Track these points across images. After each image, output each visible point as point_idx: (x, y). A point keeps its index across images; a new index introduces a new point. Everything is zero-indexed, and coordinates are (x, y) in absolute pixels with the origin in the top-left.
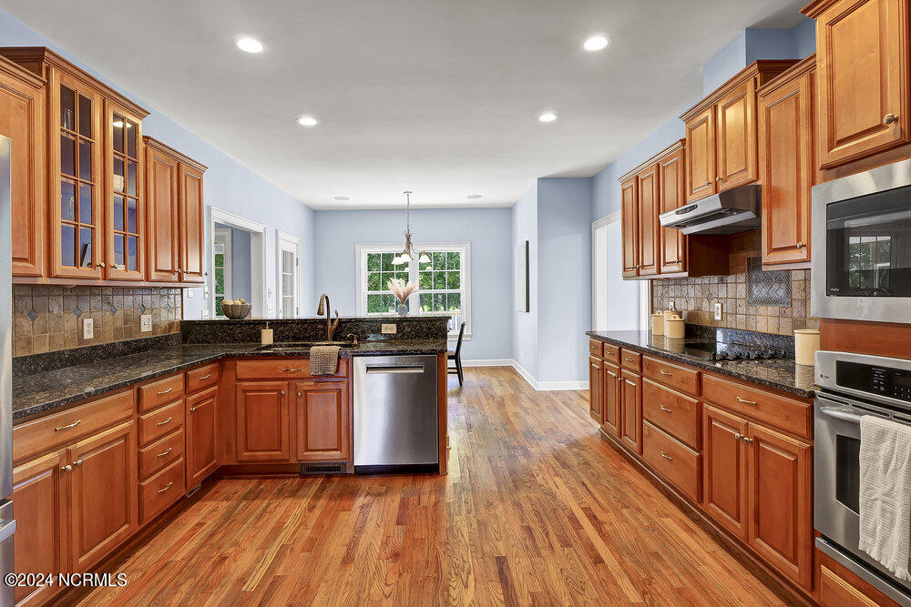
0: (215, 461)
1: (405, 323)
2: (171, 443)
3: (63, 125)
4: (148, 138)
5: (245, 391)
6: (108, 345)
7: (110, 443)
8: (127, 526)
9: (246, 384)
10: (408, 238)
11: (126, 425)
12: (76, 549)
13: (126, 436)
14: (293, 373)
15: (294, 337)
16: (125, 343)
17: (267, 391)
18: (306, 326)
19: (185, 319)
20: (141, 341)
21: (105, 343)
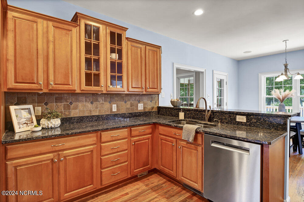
0: (149, 166)
1: (252, 117)
2: (119, 156)
3: (86, 37)
4: (128, 38)
5: (162, 139)
6: (122, 114)
7: (83, 153)
8: (92, 185)
9: (162, 136)
10: (286, 66)
11: (92, 147)
12: (62, 191)
13: (92, 151)
14: (177, 136)
15: (193, 117)
16: (129, 113)
17: (168, 141)
18: (198, 112)
19: (159, 106)
20: (138, 113)
21: (120, 113)
